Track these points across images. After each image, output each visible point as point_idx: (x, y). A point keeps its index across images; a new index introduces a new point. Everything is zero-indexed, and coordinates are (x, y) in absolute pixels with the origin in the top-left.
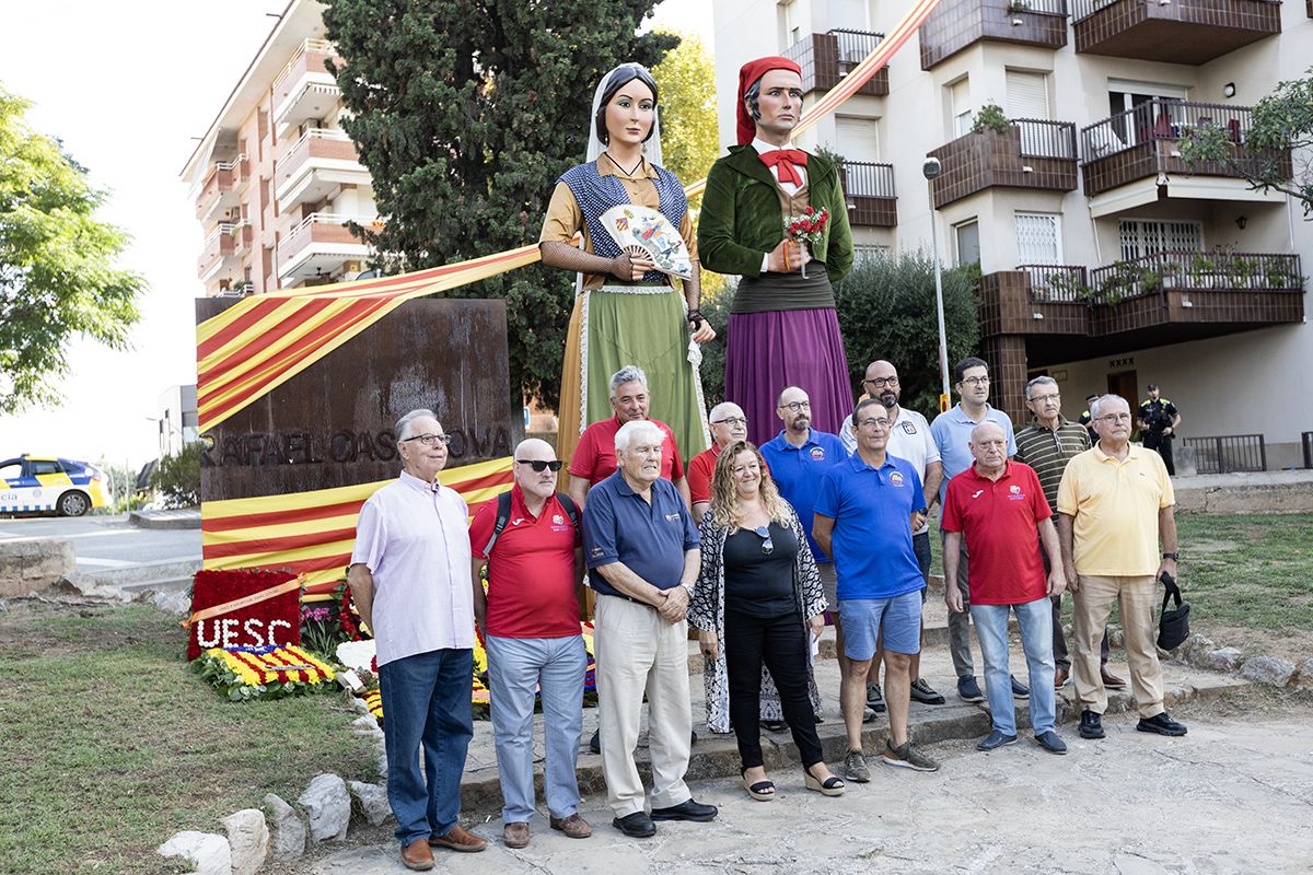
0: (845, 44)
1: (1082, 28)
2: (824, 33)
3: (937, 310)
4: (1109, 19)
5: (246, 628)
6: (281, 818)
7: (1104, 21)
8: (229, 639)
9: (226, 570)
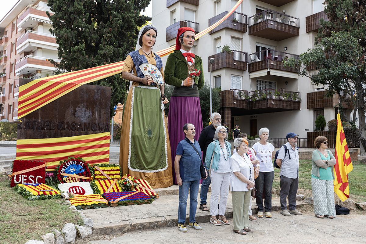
0: (189, 25)
1: (251, 28)
2: (183, 21)
3: (210, 99)
4: (258, 27)
5: (29, 178)
6: (58, 236)
8: (24, 181)
9: (23, 160)
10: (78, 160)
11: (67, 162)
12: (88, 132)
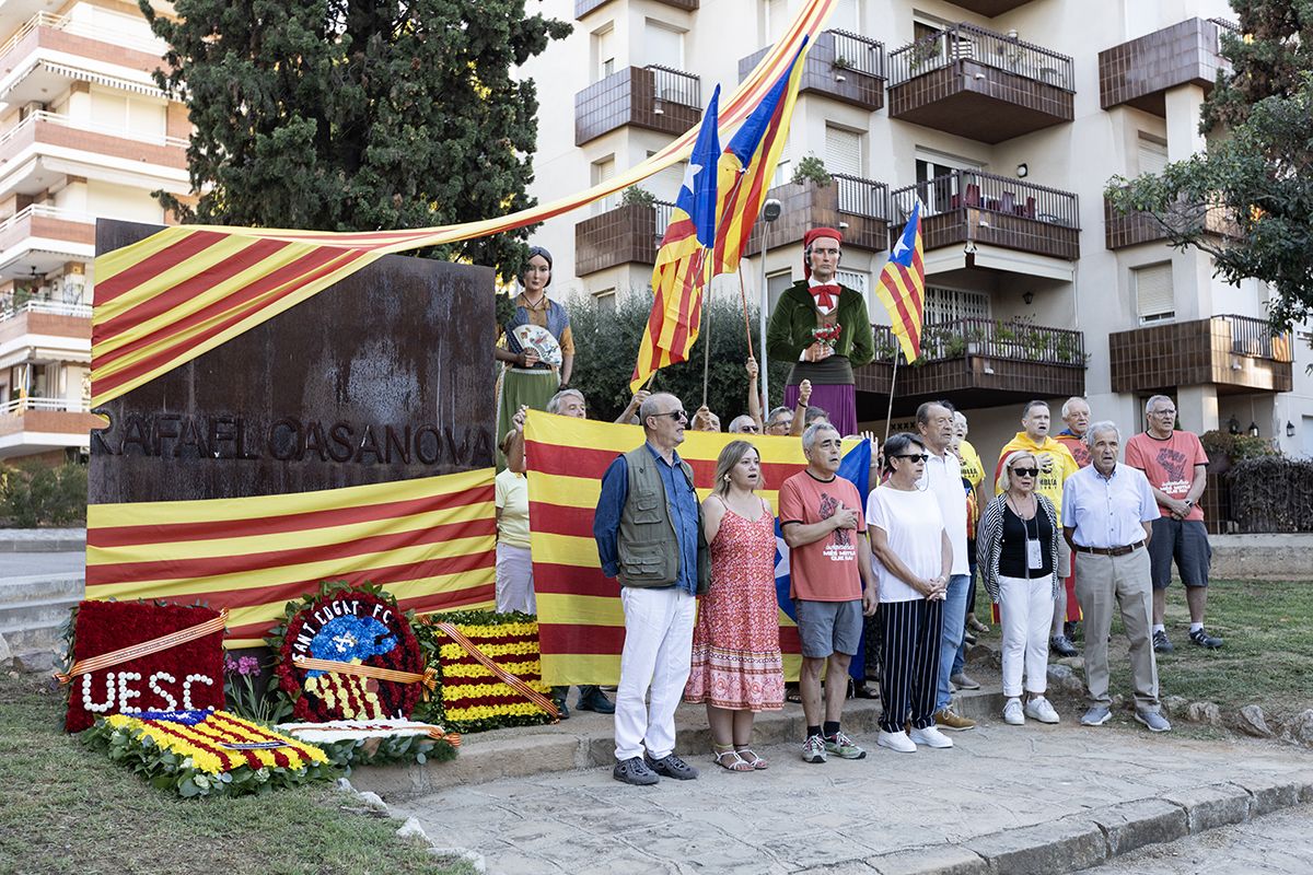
1: (896, 93)
2: (641, 67)
4: (925, 87)
5: (152, 684)
7: (919, 89)
8: (128, 700)
9: (122, 603)
10: (363, 596)
11: (319, 608)
12: (406, 466)
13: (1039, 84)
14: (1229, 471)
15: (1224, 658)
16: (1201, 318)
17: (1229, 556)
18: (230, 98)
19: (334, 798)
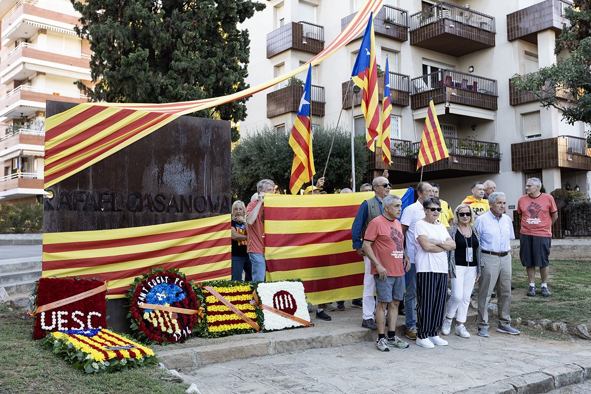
0: (306, 29)
1: (414, 34)
2: (297, 22)
3: (351, 155)
4: (427, 31)
5: (73, 317)
7: (424, 32)
8: (62, 324)
9: (59, 279)
10: (170, 274)
11: (150, 280)
12: (190, 214)
13: (479, 30)
14: (566, 207)
15: (568, 300)
16: (553, 137)
17: (568, 249)
18: (109, 39)
19: (157, 373)
